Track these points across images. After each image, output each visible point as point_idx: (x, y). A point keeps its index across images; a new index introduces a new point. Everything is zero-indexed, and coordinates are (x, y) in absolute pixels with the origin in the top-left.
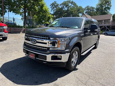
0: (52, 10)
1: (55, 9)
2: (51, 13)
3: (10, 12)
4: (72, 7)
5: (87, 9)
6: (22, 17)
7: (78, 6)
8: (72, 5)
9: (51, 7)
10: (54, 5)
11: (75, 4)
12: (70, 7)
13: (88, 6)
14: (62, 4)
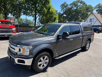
0: (62, 10)
1: (65, 9)
2: (61, 13)
3: (24, 15)
4: (81, 6)
5: (98, 7)
6: (34, 18)
7: (87, 5)
8: (82, 5)
9: (61, 8)
10: (64, 5)
11: (84, 4)
12: (79, 6)
13: (100, 4)
14: (72, 4)
